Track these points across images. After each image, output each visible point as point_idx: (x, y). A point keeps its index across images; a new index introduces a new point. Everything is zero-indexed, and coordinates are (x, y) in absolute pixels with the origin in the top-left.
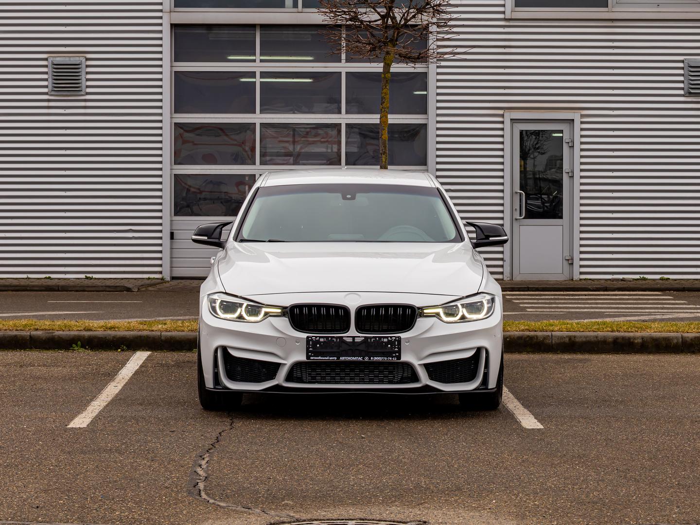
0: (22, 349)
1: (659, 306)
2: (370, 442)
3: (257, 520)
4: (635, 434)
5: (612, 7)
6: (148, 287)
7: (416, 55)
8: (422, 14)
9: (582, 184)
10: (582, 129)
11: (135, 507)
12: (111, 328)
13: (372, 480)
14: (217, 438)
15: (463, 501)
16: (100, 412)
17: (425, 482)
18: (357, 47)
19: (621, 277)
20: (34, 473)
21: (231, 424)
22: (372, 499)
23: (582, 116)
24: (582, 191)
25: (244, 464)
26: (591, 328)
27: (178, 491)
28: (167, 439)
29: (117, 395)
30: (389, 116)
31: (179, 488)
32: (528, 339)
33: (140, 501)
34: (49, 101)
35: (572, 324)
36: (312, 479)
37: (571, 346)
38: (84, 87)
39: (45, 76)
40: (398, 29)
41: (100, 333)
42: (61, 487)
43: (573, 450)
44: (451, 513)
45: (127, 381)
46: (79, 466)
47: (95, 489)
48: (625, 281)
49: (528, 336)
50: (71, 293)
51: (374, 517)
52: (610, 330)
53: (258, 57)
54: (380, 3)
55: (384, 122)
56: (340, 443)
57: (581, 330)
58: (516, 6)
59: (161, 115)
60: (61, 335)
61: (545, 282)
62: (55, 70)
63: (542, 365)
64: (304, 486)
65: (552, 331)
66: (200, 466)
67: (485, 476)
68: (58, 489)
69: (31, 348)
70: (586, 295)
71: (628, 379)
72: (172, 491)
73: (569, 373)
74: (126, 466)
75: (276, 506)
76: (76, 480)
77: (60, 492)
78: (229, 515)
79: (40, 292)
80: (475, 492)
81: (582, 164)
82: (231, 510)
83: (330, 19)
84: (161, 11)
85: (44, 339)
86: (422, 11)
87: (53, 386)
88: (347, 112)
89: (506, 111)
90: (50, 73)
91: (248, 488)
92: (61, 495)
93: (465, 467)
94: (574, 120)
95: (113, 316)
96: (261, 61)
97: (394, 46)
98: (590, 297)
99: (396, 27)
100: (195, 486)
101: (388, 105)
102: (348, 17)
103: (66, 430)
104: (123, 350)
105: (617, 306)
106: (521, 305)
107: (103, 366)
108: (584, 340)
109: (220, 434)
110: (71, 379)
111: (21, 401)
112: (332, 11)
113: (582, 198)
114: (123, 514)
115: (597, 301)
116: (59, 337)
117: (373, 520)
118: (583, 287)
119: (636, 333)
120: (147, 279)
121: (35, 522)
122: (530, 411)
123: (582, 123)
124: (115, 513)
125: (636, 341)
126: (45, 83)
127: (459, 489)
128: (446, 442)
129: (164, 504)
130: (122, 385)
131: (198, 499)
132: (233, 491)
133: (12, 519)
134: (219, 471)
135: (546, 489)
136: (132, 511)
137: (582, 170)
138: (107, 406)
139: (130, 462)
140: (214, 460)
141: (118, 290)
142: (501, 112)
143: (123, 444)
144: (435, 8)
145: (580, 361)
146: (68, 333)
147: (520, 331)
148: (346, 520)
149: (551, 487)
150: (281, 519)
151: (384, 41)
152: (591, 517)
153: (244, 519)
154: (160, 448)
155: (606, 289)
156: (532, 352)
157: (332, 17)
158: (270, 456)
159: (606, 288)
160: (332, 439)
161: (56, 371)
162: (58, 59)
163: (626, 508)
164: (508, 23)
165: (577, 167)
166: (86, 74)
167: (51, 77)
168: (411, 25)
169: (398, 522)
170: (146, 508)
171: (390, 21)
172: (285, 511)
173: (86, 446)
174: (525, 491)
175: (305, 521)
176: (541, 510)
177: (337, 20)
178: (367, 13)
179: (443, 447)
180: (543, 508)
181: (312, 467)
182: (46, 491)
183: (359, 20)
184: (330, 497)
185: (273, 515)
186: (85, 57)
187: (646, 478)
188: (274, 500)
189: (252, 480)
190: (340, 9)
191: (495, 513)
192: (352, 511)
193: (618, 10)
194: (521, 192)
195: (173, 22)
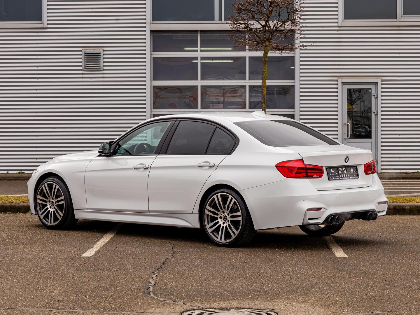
2: (248, 265)
3: (179, 308)
4: (398, 261)
5: (399, 19)
7: (282, 47)
8: (285, 25)
9: (382, 119)
10: (382, 88)
11: (113, 301)
13: (246, 286)
14: (164, 262)
15: (296, 298)
16: (101, 248)
17: (276, 287)
18: (249, 43)
19: (405, 171)
20: (60, 282)
21: (173, 255)
22: (245, 297)
23: (382, 80)
24: (382, 123)
25: (176, 277)
27: (138, 292)
28: (135, 263)
29: (112, 238)
30: (267, 81)
31: (138, 290)
33: (116, 298)
34: (83, 74)
36: (213, 286)
38: (102, 66)
39: (81, 60)
40: (272, 33)
42: (73, 290)
43: (362, 269)
44: (289, 305)
45: (118, 231)
46: (85, 278)
47: (92, 291)
48: (407, 174)
51: (245, 307)
52: (392, 201)
53: (199, 48)
54: (261, 19)
55: (264, 85)
56: (232, 265)
58: (345, 19)
59: (145, 81)
62: (86, 57)
64: (208, 289)
66: (152, 278)
67: (310, 284)
68: (71, 291)
70: (384, 182)
71: (400, 229)
72: (135, 292)
74: (111, 278)
75: (191, 300)
76: (82, 286)
78: (164, 306)
80: (303, 293)
81: (382, 107)
82: (166, 302)
83: (234, 27)
84: (145, 23)
86: (285, 23)
88: (249, 79)
89: (339, 78)
90: (83, 58)
91: (177, 290)
92: (73, 294)
93: (300, 278)
94: (377, 83)
96: (201, 51)
97: (269, 42)
98: (386, 183)
99: (271, 32)
100: (147, 290)
101: (266, 76)
102: (243, 26)
103: (80, 258)
105: (401, 188)
109: (166, 260)
111: (58, 242)
112: (235, 23)
113: (382, 127)
114: (105, 305)
115: (390, 185)
117: (245, 308)
119: (407, 203)
121: (56, 309)
123: (382, 84)
124: (101, 304)
125: (406, 208)
126: (81, 64)
127: (295, 291)
128: (292, 265)
129: (129, 299)
130: (115, 233)
131: (148, 297)
132: (168, 292)
133: (44, 307)
134: (162, 281)
135: (343, 291)
136: (111, 303)
137: (382, 111)
138: (105, 244)
139: (114, 276)
140: (160, 275)
142: (336, 78)
143: (111, 266)
144: (293, 21)
148: (229, 308)
149: (346, 290)
150: (193, 308)
151: (263, 40)
152: (367, 307)
153: (173, 308)
154: (131, 268)
155: (396, 178)
158: (191, 273)
160: (228, 263)
162: (88, 50)
163: (387, 302)
164: (340, 29)
165: (379, 109)
166: (104, 59)
167: (84, 61)
168: (279, 30)
169: (258, 309)
170: (119, 301)
171: (267, 28)
172: (196, 303)
173: (90, 267)
174: (332, 292)
175: (206, 309)
176: (339, 303)
177: (238, 28)
178: (254, 24)
179: (290, 268)
180: (340, 302)
181: (214, 278)
182: (64, 292)
183: (249, 28)
184: (222, 296)
185: (189, 306)
186: (103, 49)
187: (401, 285)
188: (190, 297)
189: (180, 286)
190: (239, 22)
191: (313, 305)
192: (233, 304)
193: (402, 20)
194: (348, 123)
195: (152, 30)
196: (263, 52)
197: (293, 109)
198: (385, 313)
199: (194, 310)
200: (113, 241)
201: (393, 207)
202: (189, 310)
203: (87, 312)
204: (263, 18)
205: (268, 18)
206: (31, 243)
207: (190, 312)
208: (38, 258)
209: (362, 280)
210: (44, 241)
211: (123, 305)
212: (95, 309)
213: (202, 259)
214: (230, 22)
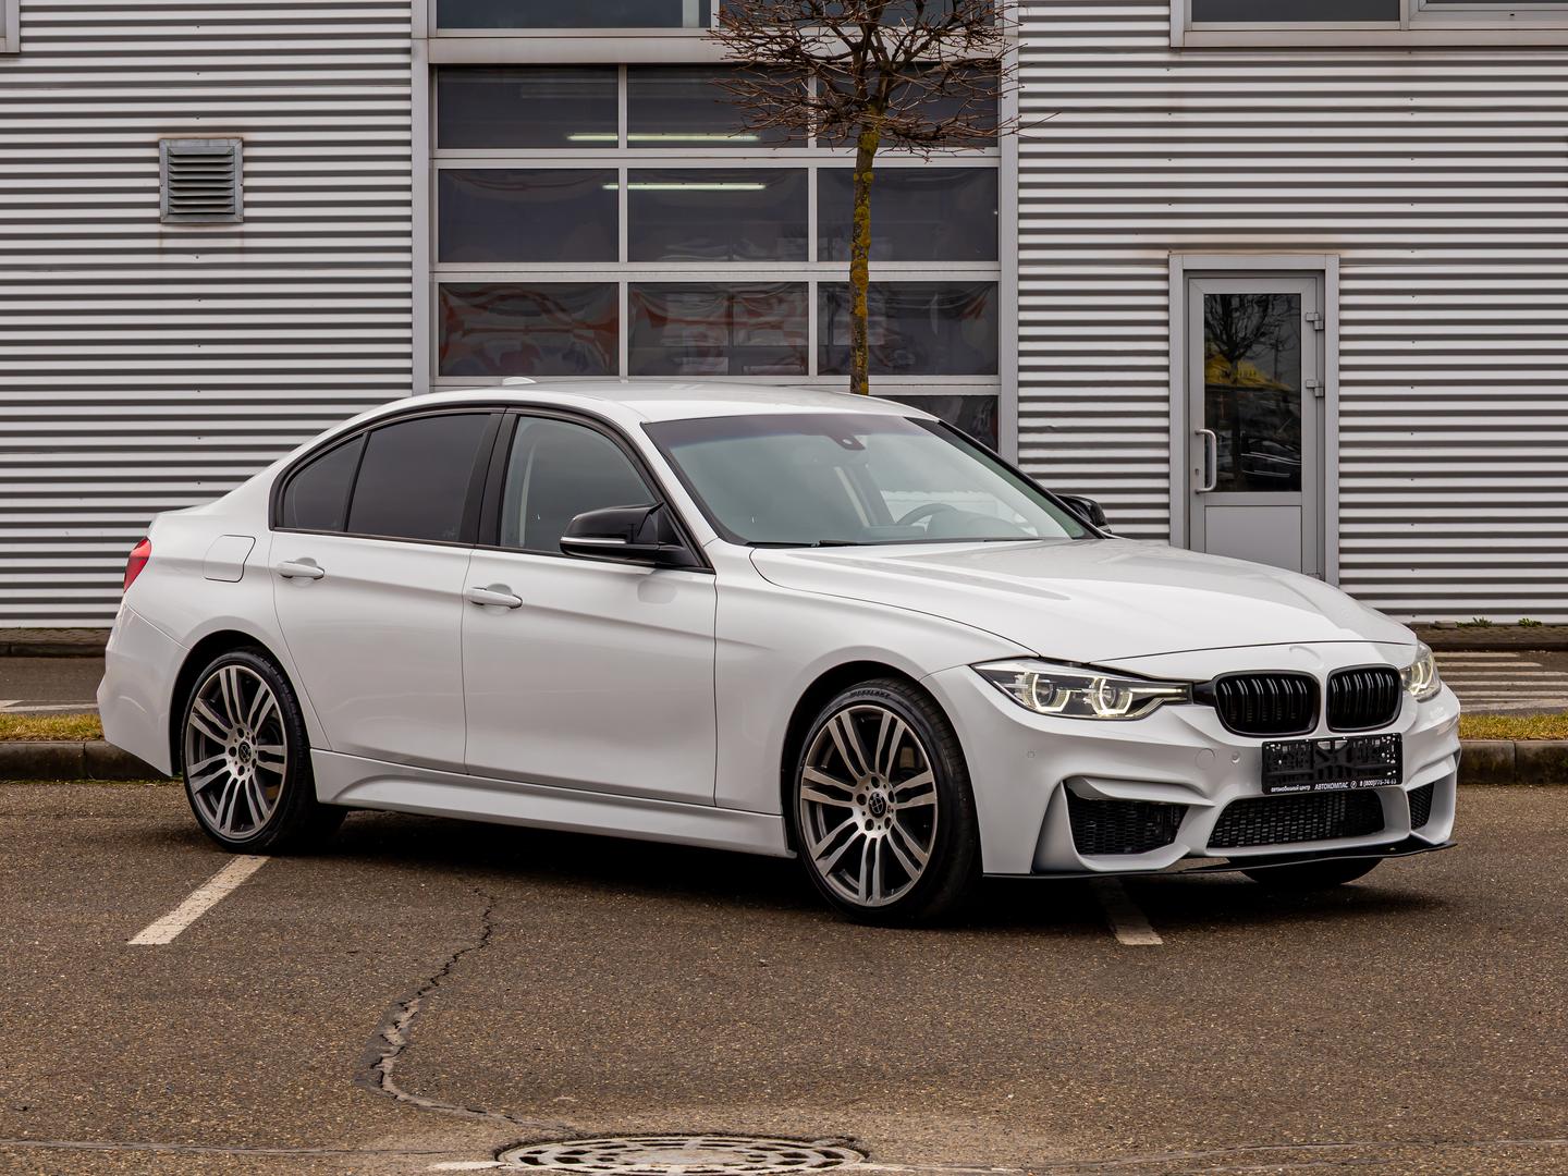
0: (64, 780)
1: (1504, 683)
2: (775, 973)
3: (490, 1135)
5: (1410, 20)
7: (930, 130)
8: (940, 41)
9: (1343, 414)
10: (1343, 292)
11: (234, 1108)
13: (758, 1052)
14: (447, 965)
15: (943, 1096)
16: (206, 913)
17: (873, 1056)
18: (797, 114)
19: (1431, 619)
20: (36, 1040)
21: (485, 937)
22: (748, 1092)
23: (1343, 262)
24: (1343, 429)
25: (491, 1020)
27: (335, 1075)
28: (337, 969)
29: (253, 876)
31: (339, 1069)
33: (249, 1097)
34: (162, 236)
36: (629, 1052)
38: (238, 205)
39: (154, 183)
40: (888, 74)
42: (85, 1068)
43: (1214, 990)
44: (913, 1121)
46: (135, 1024)
47: (157, 1072)
48: (1439, 629)
51: (746, 1131)
53: (623, 136)
54: (847, 18)
55: (861, 279)
56: (712, 975)
58: (1194, 19)
59: (409, 265)
62: (175, 169)
64: (609, 1065)
66: (396, 1024)
67: (1006, 1043)
68: (77, 1071)
69: (86, 778)
72: (323, 1075)
74: (236, 1023)
75: (540, 1106)
76: (121, 1053)
77: (81, 1077)
78: (433, 1125)
80: (975, 1077)
81: (1343, 368)
82: (441, 1114)
83: (740, 53)
84: (408, 36)
86: (940, 36)
88: (821, 258)
89: (1174, 252)
90: (165, 175)
91: (488, 1069)
92: (82, 1084)
93: (969, 1024)
94: (1323, 271)
96: (631, 145)
97: (880, 111)
99: (886, 69)
100: (373, 1066)
101: (868, 242)
102: (776, 47)
103: (123, 950)
109: (455, 957)
111: (42, 890)
112: (744, 36)
113: (1343, 445)
114: (205, 1123)
117: (742, 1135)
121: (14, 1138)
123: (1343, 277)
124: (189, 1121)
126: (153, 198)
127: (942, 1071)
128: (942, 973)
129: (299, 1102)
131: (374, 1092)
132: (454, 1075)
134: (434, 1034)
135: (1130, 1071)
136: (226, 1117)
137: (1343, 383)
138: (225, 899)
139: (247, 1017)
140: (427, 1013)
142: (1162, 255)
143: (240, 979)
148: (683, 1135)
149: (1142, 1067)
150: (544, 1133)
151: (856, 102)
152: (1212, 1129)
153: (464, 1133)
154: (318, 987)
157: (743, 50)
158: (550, 1003)
160: (696, 967)
162: (182, 144)
163: (1291, 1110)
164: (1175, 58)
165: (1331, 376)
166: (244, 176)
167: (166, 184)
168: (919, 64)
169: (794, 1139)
170: (258, 1111)
171: (870, 57)
172: (557, 1117)
173: (158, 984)
174: (1083, 1075)
175: (594, 1137)
176: (1106, 1114)
177: (756, 55)
178: (821, 39)
179: (933, 985)
180: (1112, 1110)
181: (636, 1025)
182: (50, 1076)
183: (802, 54)
184: (659, 1088)
185: (529, 1125)
186: (242, 139)
187: (1354, 1048)
188: (537, 1093)
189: (500, 1053)
190: (762, 32)
191: (1008, 1120)
192: (701, 1118)
193: (1422, 25)
194: (1208, 431)
195: (435, 60)
196: (855, 152)
197: (996, 373)
198: (1278, 1151)
199: (547, 1141)
200: (258, 885)
202: (526, 1144)
203: (130, 1151)
204: (853, 14)
205: (875, 14)
207: (532, 1149)
211: (275, 1124)
212: (164, 1140)
213: (597, 951)
214: (724, 32)
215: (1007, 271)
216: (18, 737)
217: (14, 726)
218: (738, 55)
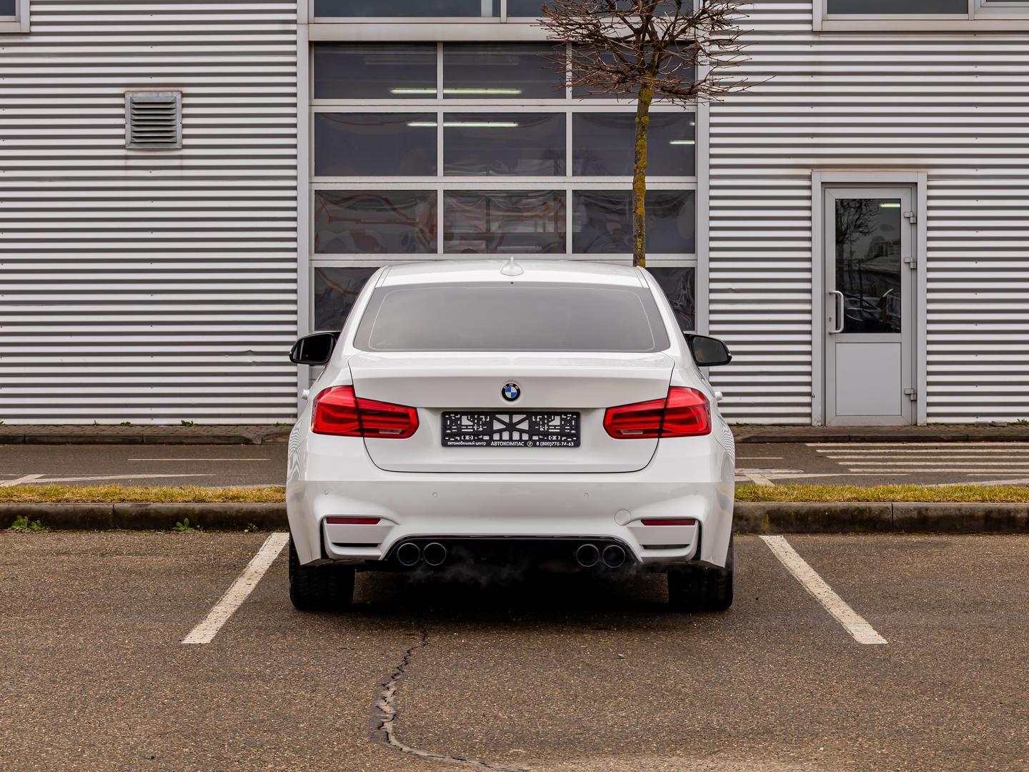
0: (101, 530)
2: (631, 663)
4: (1023, 652)
5: (975, 13)
6: (277, 437)
7: (686, 88)
8: (695, 27)
9: (929, 280)
10: (929, 198)
11: (295, 757)
12: (233, 498)
13: (639, 718)
14: (405, 658)
15: (775, 749)
16: (228, 621)
17: (718, 721)
18: (599, 76)
19: (989, 420)
20: (142, 709)
21: (424, 639)
22: (641, 746)
23: (930, 177)
24: (929, 291)
25: (448, 696)
26: (950, 496)
27: (355, 734)
28: (331, 661)
29: (250, 596)
30: (647, 179)
31: (356, 730)
32: (856, 513)
33: (302, 749)
34: (126, 158)
35: (922, 491)
36: (551, 718)
37: (922, 523)
38: (179, 137)
39: (121, 121)
40: (660, 49)
41: (217, 505)
42: (183, 730)
43: (934, 675)
44: (760, 766)
45: (262, 575)
46: (207, 699)
47: (235, 731)
48: (995, 426)
49: (857, 508)
50: (161, 446)
52: (979, 498)
53: (440, 90)
54: (631, 11)
55: (639, 189)
56: (588, 665)
57: (936, 499)
58: (829, 12)
59: (295, 178)
60: (160, 508)
61: (874, 429)
62: (136, 112)
63: (879, 552)
64: (540, 727)
65: (893, 501)
66: (384, 698)
67: (806, 712)
68: (178, 731)
69: (115, 528)
70: (937, 448)
71: (1009, 572)
72: (347, 734)
73: (919, 562)
74: (275, 698)
75: (502, 755)
76: (204, 718)
77: (183, 735)
78: (433, 769)
79: (115, 446)
80: (792, 736)
81: (929, 249)
82: (436, 761)
83: (559, 35)
84: (294, 22)
85: (134, 514)
86: (696, 23)
87: (154, 583)
88: (574, 174)
89: (815, 170)
90: (128, 116)
91: (458, 730)
92: (186, 741)
93: (776, 699)
94: (916, 183)
95: (230, 480)
96: (446, 96)
97: (654, 74)
98: (943, 451)
99: (659, 46)
100: (379, 728)
101: (645, 164)
102: (585, 32)
103: (181, 647)
104: (251, 531)
105: (986, 464)
106: (840, 463)
107: (224, 554)
108: (941, 513)
109: (408, 652)
110: (178, 574)
111: (109, 605)
112: (562, 24)
113: (929, 301)
114: (278, 768)
115: (955, 457)
116: (156, 510)
118: (933, 435)
119: (1019, 503)
120: (274, 425)
122: (866, 619)
123: (929, 187)
124: (267, 766)
125: (1019, 516)
126: (120, 132)
127: (768, 731)
128: (745, 664)
129: (337, 753)
130: (256, 582)
131: (386, 746)
132: (436, 734)
134: (414, 706)
135: (897, 732)
136: (291, 763)
137: (929, 259)
138: (237, 612)
139: (281, 694)
140: (403, 691)
141: (232, 442)
142: (806, 172)
143: (266, 667)
144: (715, 18)
145: (936, 545)
146: (169, 505)
147: (844, 501)
149: (904, 729)
151: (638, 69)
154: (322, 673)
155: (967, 439)
156: (863, 532)
157: (561, 33)
158: (485, 685)
159: (968, 436)
160: (576, 659)
161: (157, 562)
162: (140, 95)
163: (1016, 758)
164: (816, 39)
165: (922, 255)
166: (183, 117)
167: (129, 122)
168: (678, 42)
170: (311, 759)
171: (647, 38)
173: (212, 671)
174: (866, 735)
176: (891, 761)
177: (568, 36)
178: (614, 26)
179: (741, 672)
180: (894, 758)
181: (549, 700)
182: (162, 735)
183: (601, 36)
184: (579, 743)
186: (181, 92)
188: (496, 747)
189: (463, 719)
190: (573, 20)
191: (825, 766)
193: (982, 16)
194: (838, 292)
195: (313, 39)
196: (636, 101)
197: (694, 252)
201: (984, 513)
204: (637, 9)
205: (652, 9)
206: (39, 610)
208: (67, 647)
209: (937, 702)
210: (70, 603)
214: (548, 20)
215: (702, 183)
216: (68, 501)
217: (64, 493)
218: (559, 37)
